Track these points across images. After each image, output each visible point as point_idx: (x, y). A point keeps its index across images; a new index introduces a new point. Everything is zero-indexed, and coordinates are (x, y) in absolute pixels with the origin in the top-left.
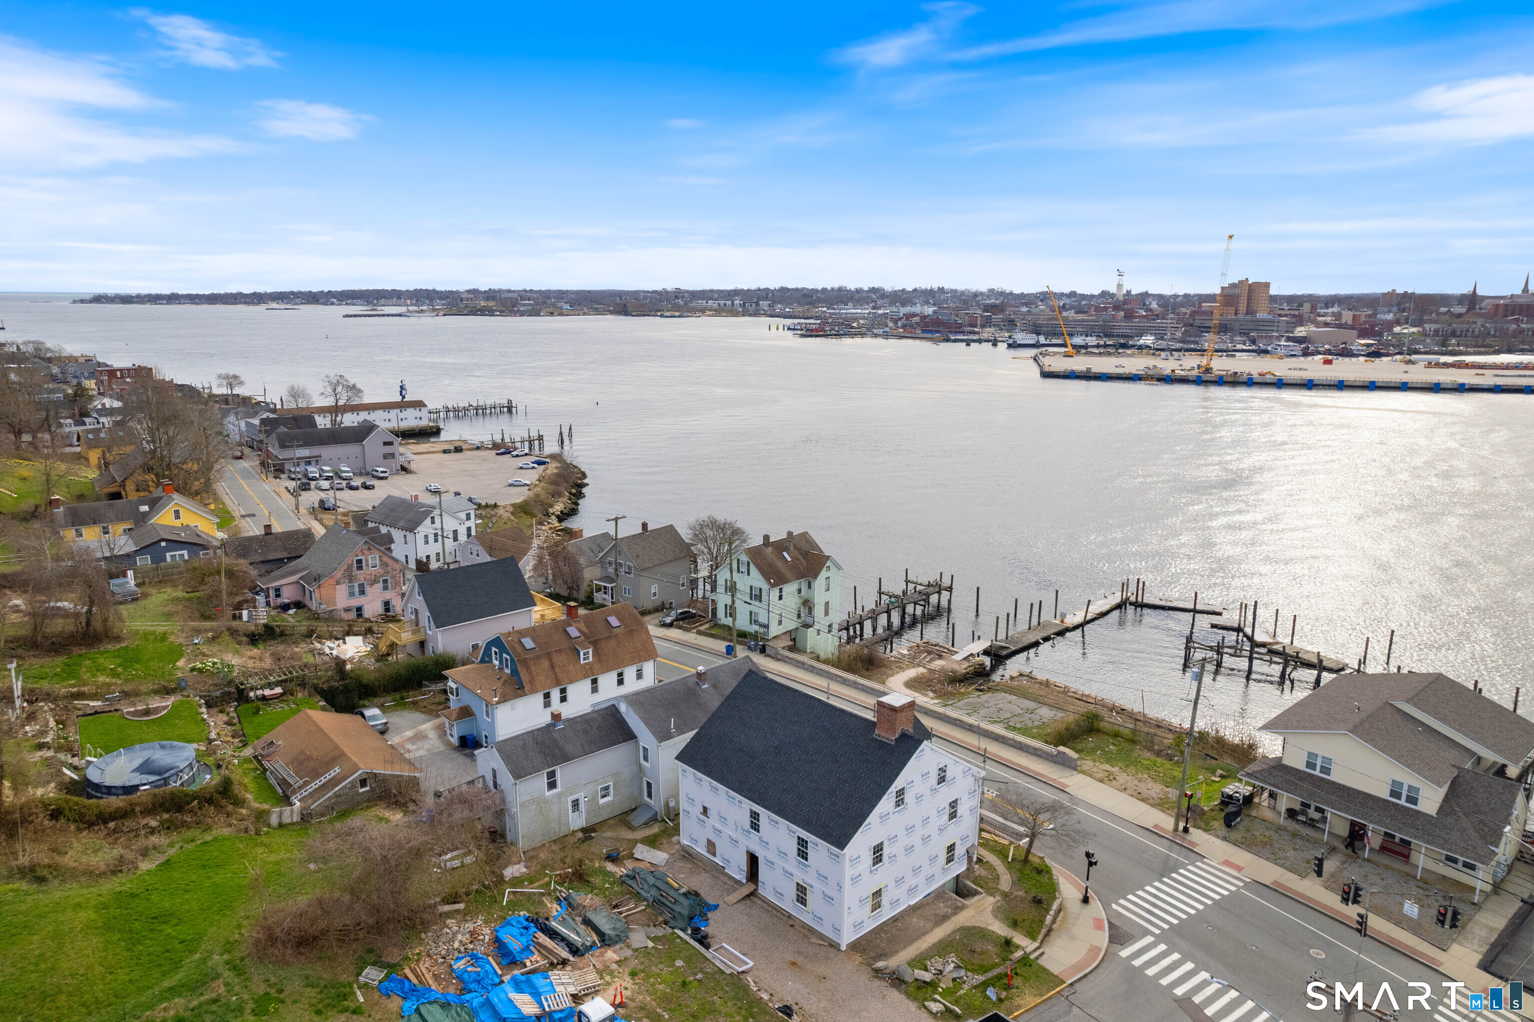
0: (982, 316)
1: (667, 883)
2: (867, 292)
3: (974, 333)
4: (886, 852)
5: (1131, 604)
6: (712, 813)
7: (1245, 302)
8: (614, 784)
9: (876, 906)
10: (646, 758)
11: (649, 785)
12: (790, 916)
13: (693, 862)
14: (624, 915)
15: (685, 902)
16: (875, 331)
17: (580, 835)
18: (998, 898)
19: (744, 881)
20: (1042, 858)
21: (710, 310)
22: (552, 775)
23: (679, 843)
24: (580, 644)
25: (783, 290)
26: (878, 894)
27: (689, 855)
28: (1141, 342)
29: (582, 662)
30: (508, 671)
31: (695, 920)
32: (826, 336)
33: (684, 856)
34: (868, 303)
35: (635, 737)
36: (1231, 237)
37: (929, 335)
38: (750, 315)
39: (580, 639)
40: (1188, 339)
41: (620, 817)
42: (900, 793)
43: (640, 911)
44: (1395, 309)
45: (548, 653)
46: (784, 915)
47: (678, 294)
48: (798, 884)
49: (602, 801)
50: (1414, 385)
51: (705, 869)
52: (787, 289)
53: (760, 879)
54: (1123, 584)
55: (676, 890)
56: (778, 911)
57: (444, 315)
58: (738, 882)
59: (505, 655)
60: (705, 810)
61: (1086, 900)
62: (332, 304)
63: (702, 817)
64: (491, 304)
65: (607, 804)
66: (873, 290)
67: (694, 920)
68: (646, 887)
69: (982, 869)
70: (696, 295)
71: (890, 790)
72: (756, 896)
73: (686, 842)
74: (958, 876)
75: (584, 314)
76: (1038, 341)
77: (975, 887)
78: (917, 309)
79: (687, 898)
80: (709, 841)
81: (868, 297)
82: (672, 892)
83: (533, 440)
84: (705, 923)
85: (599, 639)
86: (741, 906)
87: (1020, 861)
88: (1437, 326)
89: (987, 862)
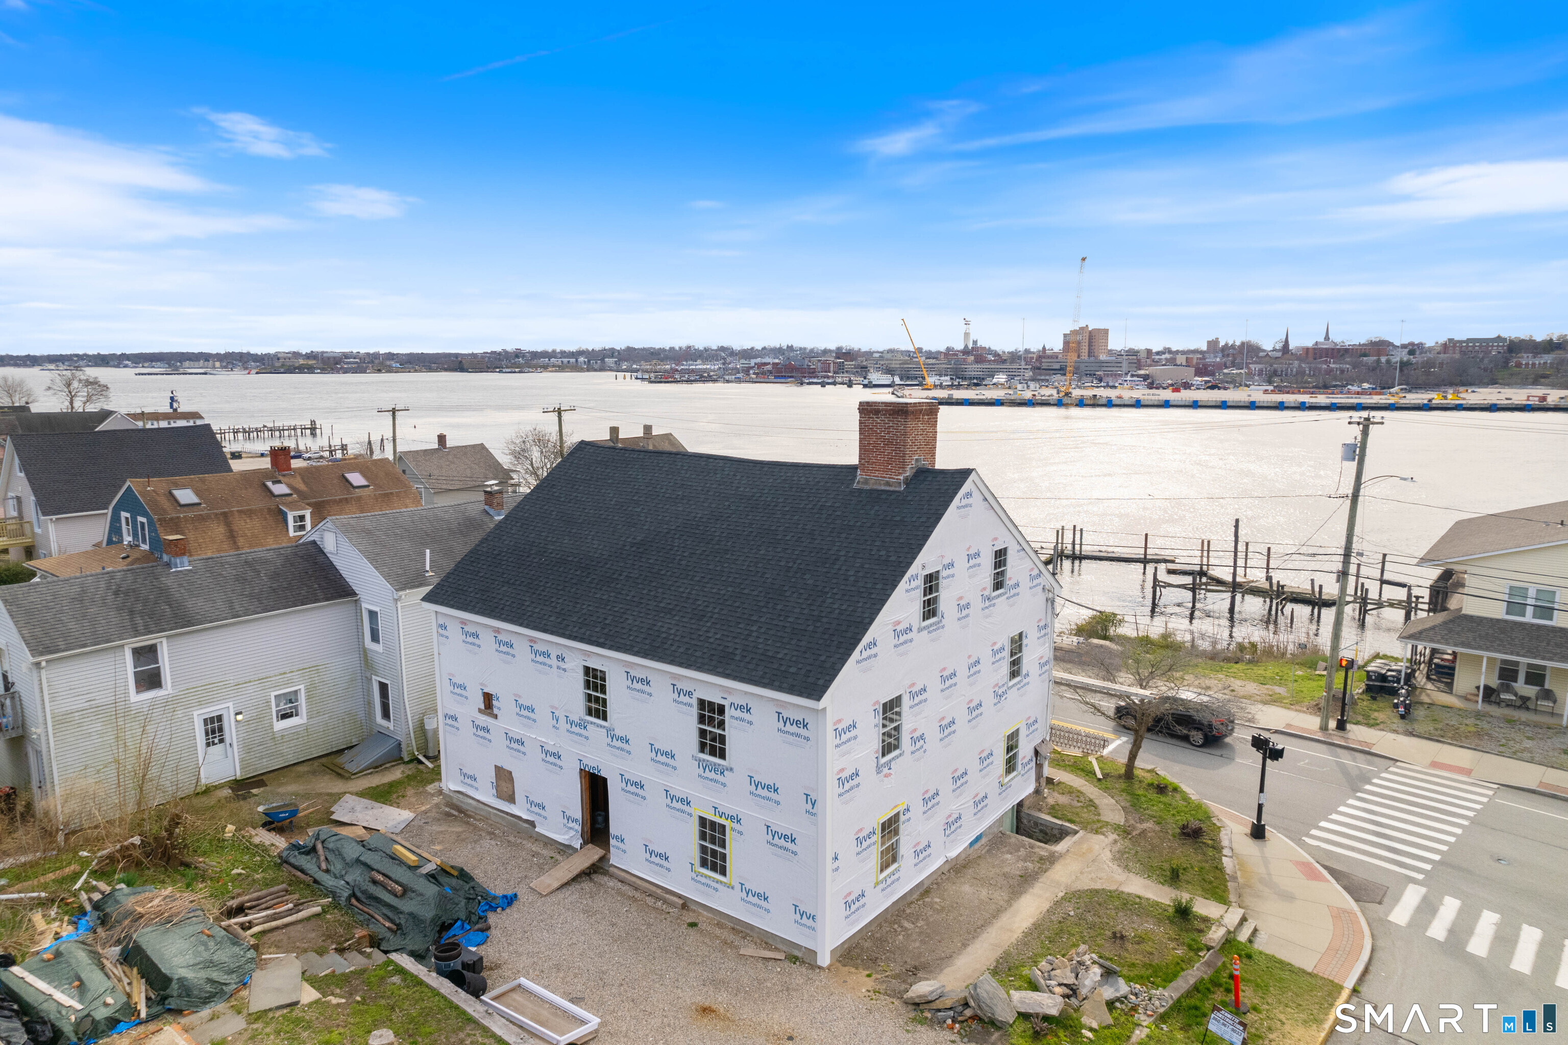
0: (834, 363)
1: (394, 858)
2: (716, 350)
3: (828, 377)
4: (909, 722)
5: (1067, 557)
6: (502, 705)
7: (1087, 348)
8: (308, 690)
9: (890, 857)
10: (375, 638)
11: (383, 687)
12: (686, 904)
13: (468, 823)
14: (256, 929)
15: (431, 890)
16: (727, 377)
17: (227, 792)
18: (1113, 837)
19: (577, 844)
20: (1151, 771)
21: (554, 366)
22: (146, 654)
23: (440, 792)
24: (288, 505)
25: (629, 350)
26: (890, 827)
27: (460, 811)
28: (995, 380)
29: (292, 533)
30: (145, 547)
31: (456, 929)
32: (677, 382)
33: (448, 815)
34: (717, 360)
35: (353, 594)
36: (1084, 259)
37: (783, 380)
38: (596, 370)
39: (289, 499)
40: (1039, 377)
41: (324, 760)
42: (931, 582)
43: (308, 919)
44: (1220, 355)
45: (225, 515)
46: (672, 905)
47: (518, 354)
48: (703, 821)
49: (281, 725)
50: (1261, 404)
51: (490, 833)
52: (635, 349)
53: (613, 830)
54: (1058, 532)
55: (413, 868)
56: (658, 898)
57: (257, 373)
58: (565, 850)
59: (140, 519)
60: (488, 699)
61: (1258, 832)
62: (126, 366)
63: (484, 720)
64: (311, 362)
65: (294, 733)
66: (722, 349)
67: (451, 932)
68: (337, 867)
69: (1056, 794)
70: (535, 355)
71: (912, 571)
72: (606, 873)
73: (453, 787)
74: (1020, 805)
75: (416, 371)
76: (893, 381)
77: (1059, 822)
78: (767, 360)
79: (438, 883)
80: (499, 770)
81: (717, 355)
82: (399, 873)
83: (335, 450)
84: (480, 936)
85: (328, 502)
86: (571, 895)
87: (1120, 777)
88: (1260, 366)
89: (1059, 783)
